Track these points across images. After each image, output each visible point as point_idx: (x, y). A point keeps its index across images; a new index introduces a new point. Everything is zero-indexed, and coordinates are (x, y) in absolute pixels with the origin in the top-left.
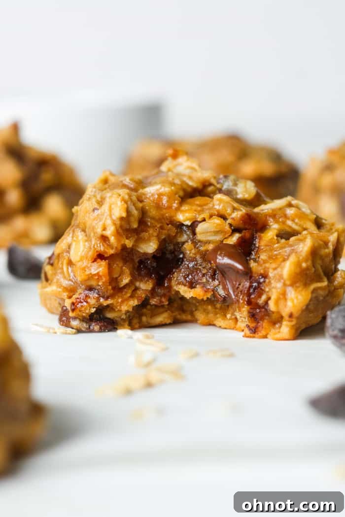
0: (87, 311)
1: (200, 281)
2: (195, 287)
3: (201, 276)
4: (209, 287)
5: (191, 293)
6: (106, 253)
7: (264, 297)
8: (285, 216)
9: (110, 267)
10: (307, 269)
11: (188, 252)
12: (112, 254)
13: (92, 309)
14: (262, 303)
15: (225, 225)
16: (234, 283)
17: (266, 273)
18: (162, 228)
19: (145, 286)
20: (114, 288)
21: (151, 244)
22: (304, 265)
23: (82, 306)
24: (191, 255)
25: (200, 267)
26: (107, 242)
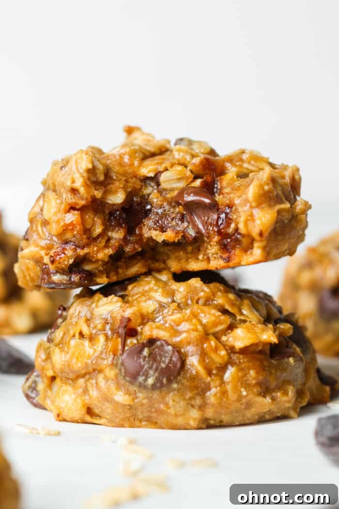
0: (66, 263)
1: (170, 225)
2: (165, 231)
3: (170, 220)
4: (178, 229)
5: (163, 236)
6: (77, 204)
7: (233, 226)
8: (241, 160)
9: (82, 218)
10: (269, 192)
11: (155, 200)
12: (84, 206)
13: (71, 260)
14: (232, 232)
15: (186, 171)
16: (203, 219)
17: (232, 203)
18: (127, 181)
19: (117, 235)
20: (88, 238)
21: (119, 195)
22: (266, 188)
23: (60, 258)
24: (159, 202)
25: (168, 212)
26: (77, 195)
